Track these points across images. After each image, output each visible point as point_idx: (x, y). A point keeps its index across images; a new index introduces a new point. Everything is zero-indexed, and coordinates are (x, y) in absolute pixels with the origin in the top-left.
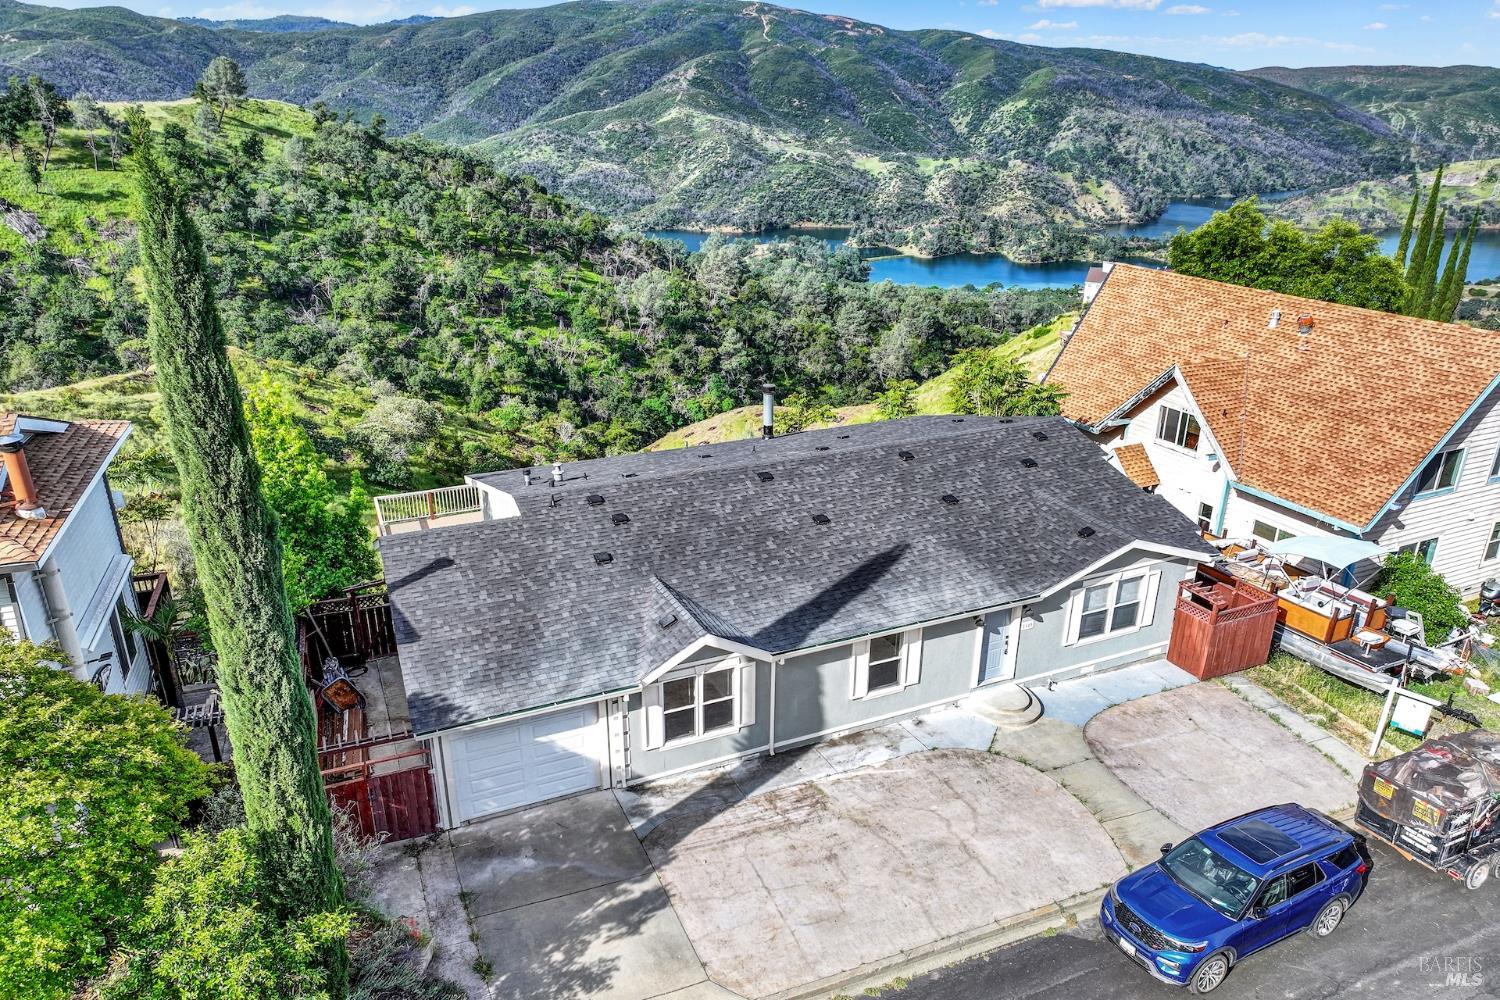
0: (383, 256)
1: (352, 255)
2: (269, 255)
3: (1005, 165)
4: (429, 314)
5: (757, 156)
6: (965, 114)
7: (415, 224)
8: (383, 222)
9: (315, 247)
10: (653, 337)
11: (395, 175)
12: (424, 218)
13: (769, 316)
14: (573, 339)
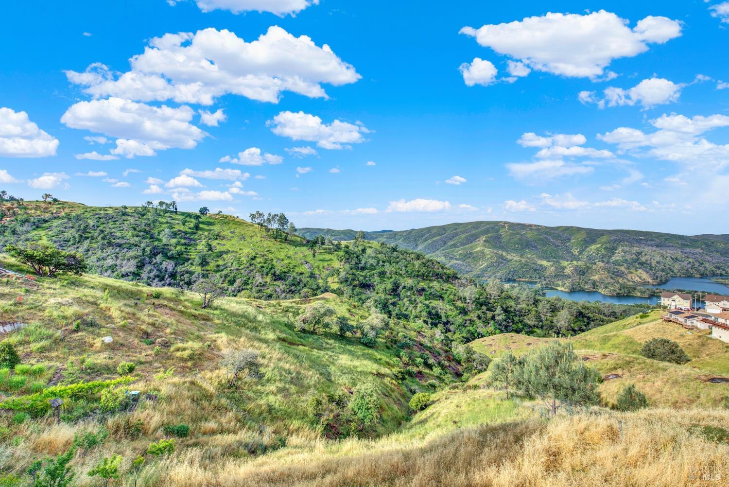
0: (391, 278)
1: (384, 277)
2: (361, 276)
3: (595, 264)
4: (401, 294)
5: (505, 260)
6: (577, 249)
7: (401, 270)
8: (393, 269)
9: (374, 274)
10: (471, 307)
11: (398, 258)
12: (404, 268)
13: (512, 303)
14: (444, 305)
